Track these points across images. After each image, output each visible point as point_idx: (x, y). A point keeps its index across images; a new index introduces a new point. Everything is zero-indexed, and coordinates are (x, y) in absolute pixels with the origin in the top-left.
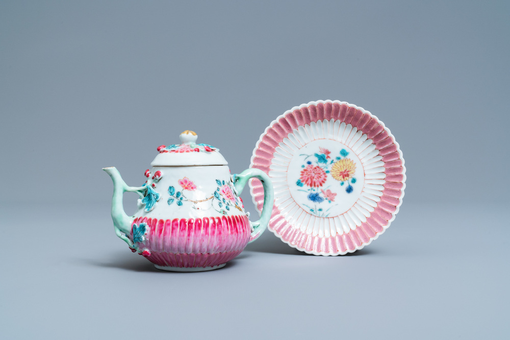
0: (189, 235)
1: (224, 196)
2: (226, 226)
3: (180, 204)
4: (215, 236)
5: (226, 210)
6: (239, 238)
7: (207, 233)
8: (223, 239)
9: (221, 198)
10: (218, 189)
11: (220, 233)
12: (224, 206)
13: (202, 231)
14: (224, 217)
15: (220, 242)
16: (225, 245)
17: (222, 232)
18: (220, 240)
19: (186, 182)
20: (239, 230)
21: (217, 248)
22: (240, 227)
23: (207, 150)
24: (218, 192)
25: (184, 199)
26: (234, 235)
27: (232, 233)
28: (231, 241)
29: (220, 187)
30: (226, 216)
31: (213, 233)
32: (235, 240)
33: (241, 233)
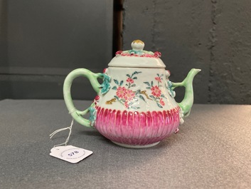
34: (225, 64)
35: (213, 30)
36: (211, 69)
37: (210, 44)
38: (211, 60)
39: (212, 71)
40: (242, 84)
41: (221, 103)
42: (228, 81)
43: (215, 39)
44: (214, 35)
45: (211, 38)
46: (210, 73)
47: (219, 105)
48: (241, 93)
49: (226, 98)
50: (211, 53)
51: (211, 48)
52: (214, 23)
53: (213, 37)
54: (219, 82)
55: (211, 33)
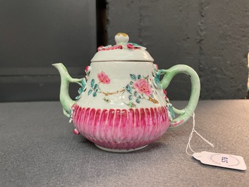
0: (95, 124)
1: (137, 89)
2: (131, 118)
3: (94, 95)
4: (119, 128)
5: (135, 103)
6: (146, 130)
7: (110, 124)
8: (127, 130)
9: (133, 91)
10: (131, 83)
11: (124, 125)
12: (134, 99)
13: (107, 122)
14: (131, 110)
15: (124, 134)
16: (130, 137)
17: (126, 124)
18: (124, 132)
19: (102, 75)
20: (147, 123)
21: (122, 138)
22: (149, 119)
23: (129, 48)
24: (131, 86)
25: (99, 91)
26: (140, 128)
27: (137, 126)
28: (137, 133)
29: (133, 81)
30: (134, 108)
31: (117, 125)
32: (142, 132)
33: (149, 125)
34: (214, 58)
35: (202, 23)
36: (201, 64)
37: (198, 38)
38: (200, 54)
39: (201, 66)
40: (232, 78)
41: (212, 99)
42: (218, 76)
43: (204, 33)
44: (202, 28)
45: (199, 32)
46: (200, 68)
47: (211, 101)
48: (231, 87)
49: (217, 93)
50: (201, 48)
51: (199, 42)
52: (202, 16)
53: (201, 30)
54: (209, 77)
55: (199, 26)
